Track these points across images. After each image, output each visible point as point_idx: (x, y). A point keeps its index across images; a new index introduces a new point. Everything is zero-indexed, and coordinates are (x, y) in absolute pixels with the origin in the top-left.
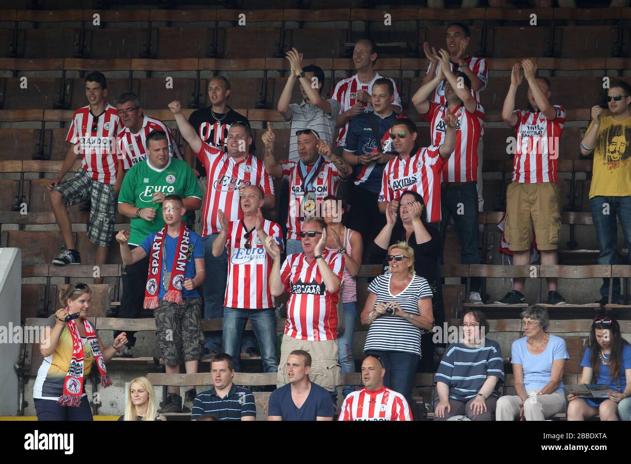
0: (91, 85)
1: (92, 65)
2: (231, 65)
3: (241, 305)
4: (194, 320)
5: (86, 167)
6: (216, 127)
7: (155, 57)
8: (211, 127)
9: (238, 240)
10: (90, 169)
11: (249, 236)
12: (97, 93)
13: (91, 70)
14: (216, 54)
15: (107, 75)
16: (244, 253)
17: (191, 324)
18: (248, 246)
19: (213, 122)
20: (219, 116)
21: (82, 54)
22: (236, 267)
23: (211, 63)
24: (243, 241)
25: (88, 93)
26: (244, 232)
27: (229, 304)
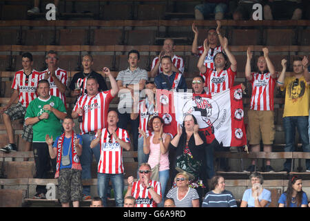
0: (25, 59)
1: (26, 49)
2: (97, 49)
3: (107, 172)
4: (77, 180)
5: (23, 101)
6: (84, 80)
7: (58, 45)
8: (82, 81)
9: (105, 139)
10: (25, 102)
11: (110, 137)
12: (28, 64)
13: (25, 51)
14: (90, 43)
15: (33, 54)
16: (109, 145)
17: (76, 182)
18: (110, 142)
19: (83, 78)
20: (86, 74)
21: (20, 43)
22: (105, 152)
23: (87, 48)
24: (108, 139)
25: (23, 63)
26: (108, 135)
27: (101, 171)
